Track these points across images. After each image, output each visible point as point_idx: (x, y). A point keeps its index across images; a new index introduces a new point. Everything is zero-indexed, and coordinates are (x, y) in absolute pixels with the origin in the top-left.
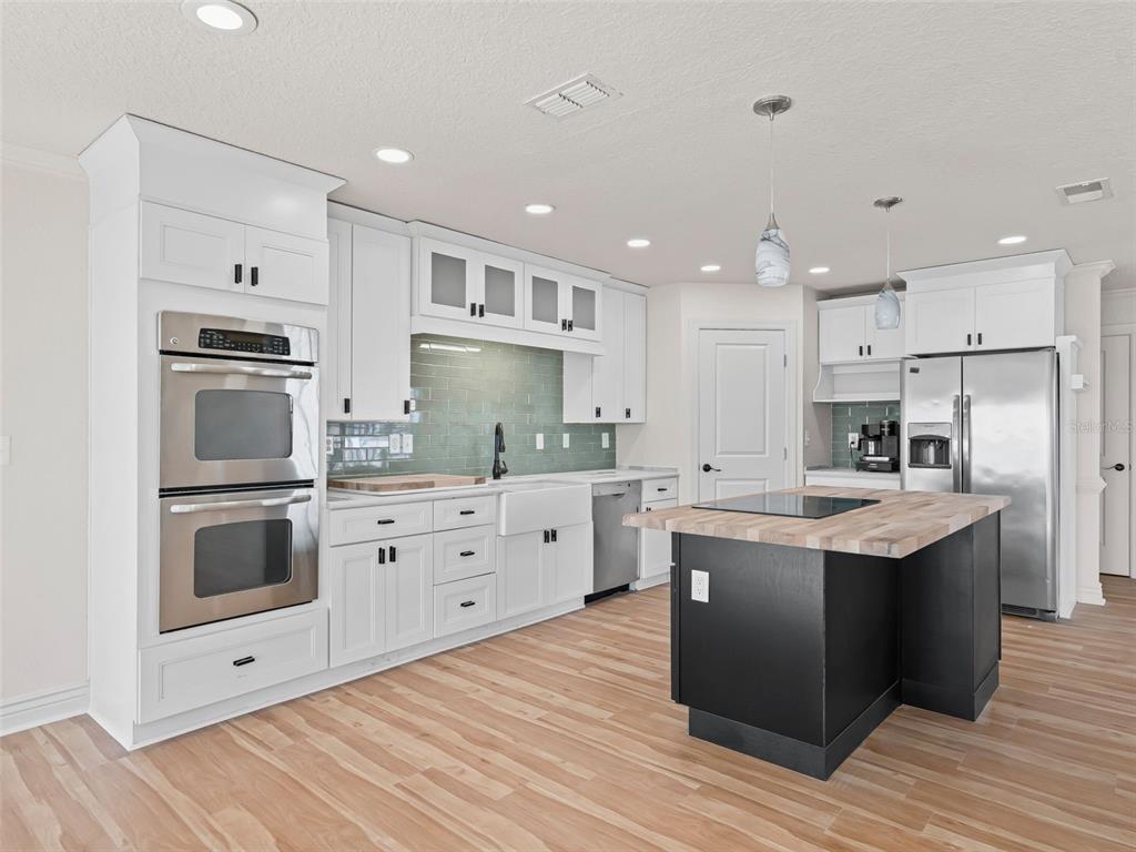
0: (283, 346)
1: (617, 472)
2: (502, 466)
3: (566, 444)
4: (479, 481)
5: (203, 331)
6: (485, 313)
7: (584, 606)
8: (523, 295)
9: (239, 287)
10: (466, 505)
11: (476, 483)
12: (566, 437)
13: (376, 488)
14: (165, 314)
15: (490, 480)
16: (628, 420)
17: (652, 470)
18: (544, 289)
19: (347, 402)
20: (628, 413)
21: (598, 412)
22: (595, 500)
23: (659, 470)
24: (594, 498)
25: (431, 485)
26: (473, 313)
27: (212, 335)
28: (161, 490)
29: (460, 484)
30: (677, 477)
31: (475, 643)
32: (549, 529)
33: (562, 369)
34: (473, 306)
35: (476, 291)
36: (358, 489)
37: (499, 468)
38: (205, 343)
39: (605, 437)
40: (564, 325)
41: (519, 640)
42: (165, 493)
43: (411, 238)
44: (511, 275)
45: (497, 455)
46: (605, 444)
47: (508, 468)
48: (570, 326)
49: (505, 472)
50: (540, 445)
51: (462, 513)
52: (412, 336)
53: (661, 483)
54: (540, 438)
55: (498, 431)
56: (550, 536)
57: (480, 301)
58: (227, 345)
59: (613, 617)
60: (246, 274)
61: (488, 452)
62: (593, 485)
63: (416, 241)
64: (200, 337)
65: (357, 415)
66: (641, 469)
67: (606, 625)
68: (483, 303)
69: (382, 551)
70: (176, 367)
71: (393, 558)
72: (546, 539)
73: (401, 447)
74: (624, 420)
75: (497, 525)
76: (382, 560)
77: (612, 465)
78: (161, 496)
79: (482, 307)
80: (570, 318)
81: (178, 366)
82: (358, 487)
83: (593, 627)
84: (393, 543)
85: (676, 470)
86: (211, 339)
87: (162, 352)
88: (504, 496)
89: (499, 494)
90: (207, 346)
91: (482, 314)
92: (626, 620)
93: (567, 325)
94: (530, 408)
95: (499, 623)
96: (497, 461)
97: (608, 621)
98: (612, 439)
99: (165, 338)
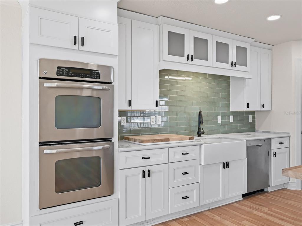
0: (97, 75)
1: (257, 134)
2: (202, 131)
3: (232, 120)
4: (191, 138)
5: (59, 68)
6: (194, 59)
7: (242, 199)
8: (212, 51)
9: (76, 47)
10: (185, 150)
11: (189, 139)
12: (232, 117)
13: (142, 141)
14: (41, 60)
15: (196, 137)
16: (263, 109)
17: (275, 133)
18: (222, 47)
19: (130, 101)
20: (263, 106)
21: (248, 106)
22: (248, 148)
23: (279, 133)
24: (248, 147)
25: (168, 140)
26: (188, 59)
27: (63, 69)
28: (40, 143)
29: (182, 140)
30: (289, 137)
31: (189, 216)
32: (225, 161)
33: (230, 86)
34: (188, 56)
35: (189, 48)
36: (135, 141)
37: (200, 131)
38: (60, 73)
39: (250, 117)
40: (232, 64)
41: (211, 216)
42: (42, 144)
43: (159, 26)
44: (206, 41)
45: (199, 126)
46: (250, 120)
47: (204, 132)
48: (235, 65)
49: (203, 133)
50: (219, 121)
51: (182, 154)
52: (160, 71)
53: (281, 140)
54: (219, 118)
55: (200, 115)
56: (226, 165)
57: (191, 53)
58: (70, 74)
59: (258, 207)
60: (79, 41)
61: (195, 124)
62: (247, 141)
63: (161, 26)
64: (57, 71)
65: (134, 107)
66: (269, 132)
67: (255, 212)
68: (193, 54)
69: (144, 172)
70: (46, 85)
71: (149, 176)
72: (224, 167)
73: (156, 122)
74: (260, 109)
75: (200, 159)
76: (144, 176)
77: (254, 130)
78: (40, 146)
79: (192, 56)
80: (234, 61)
81: (47, 84)
82: (135, 140)
83: (248, 213)
84: (149, 168)
85: (288, 133)
86: (62, 71)
87: (40, 78)
88: (203, 146)
89: (201, 145)
90: (61, 75)
91: (192, 60)
92: (266, 209)
93: (233, 64)
94: (215, 104)
95: (201, 206)
96: (199, 128)
97: (256, 210)
98: (254, 118)
99: (41, 72)
